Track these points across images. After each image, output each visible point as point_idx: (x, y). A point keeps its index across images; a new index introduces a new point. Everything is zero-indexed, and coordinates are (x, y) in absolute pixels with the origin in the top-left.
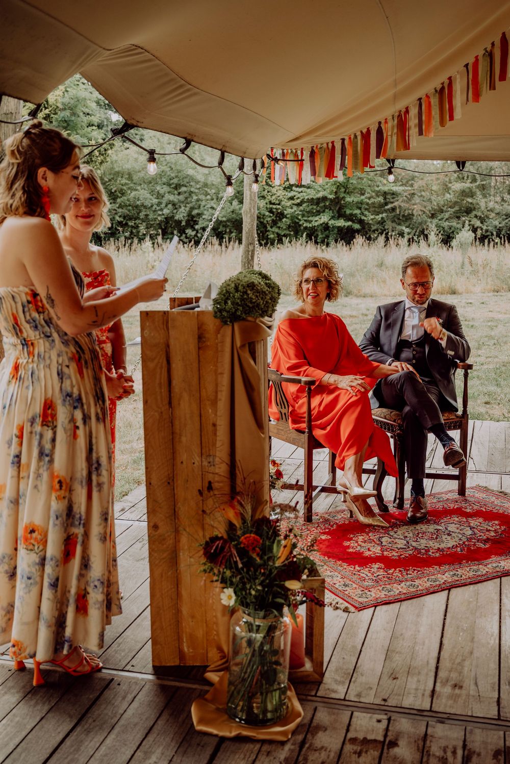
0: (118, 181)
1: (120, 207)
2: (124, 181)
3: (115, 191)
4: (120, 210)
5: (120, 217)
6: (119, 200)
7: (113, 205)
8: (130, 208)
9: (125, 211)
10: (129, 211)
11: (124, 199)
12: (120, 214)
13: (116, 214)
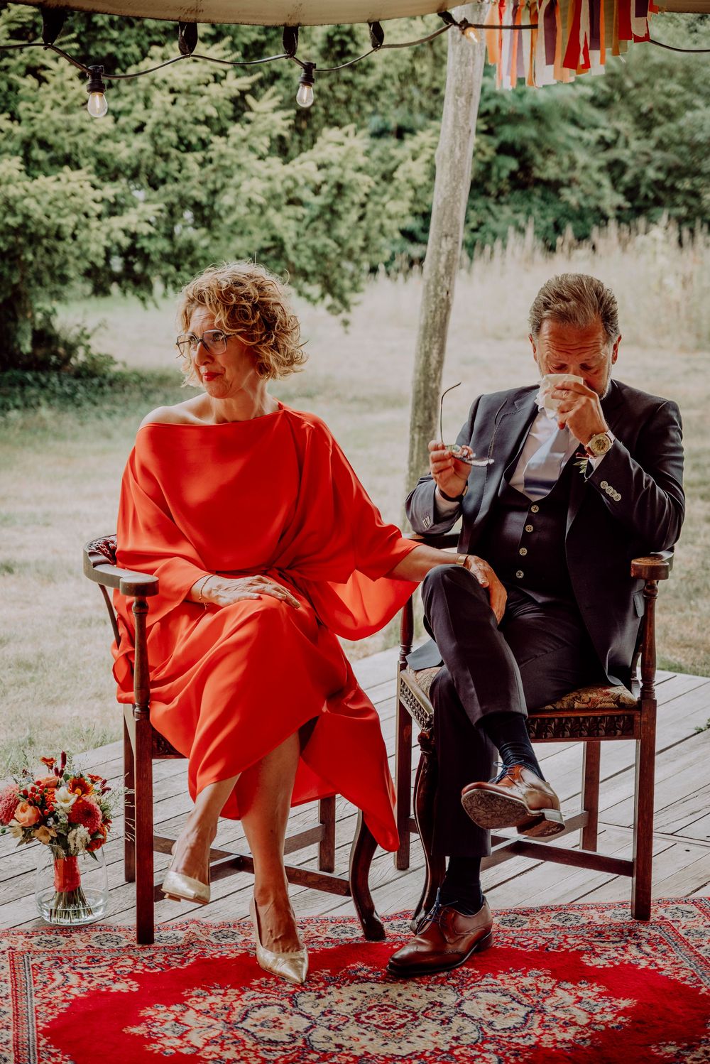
0: (657, 88)
1: (661, 146)
2: (673, 86)
3: (651, 110)
4: (658, 155)
5: (659, 169)
6: (657, 132)
7: (644, 142)
8: (684, 149)
9: (671, 157)
10: (681, 155)
11: (669, 129)
12: (658, 163)
13: (649, 162)
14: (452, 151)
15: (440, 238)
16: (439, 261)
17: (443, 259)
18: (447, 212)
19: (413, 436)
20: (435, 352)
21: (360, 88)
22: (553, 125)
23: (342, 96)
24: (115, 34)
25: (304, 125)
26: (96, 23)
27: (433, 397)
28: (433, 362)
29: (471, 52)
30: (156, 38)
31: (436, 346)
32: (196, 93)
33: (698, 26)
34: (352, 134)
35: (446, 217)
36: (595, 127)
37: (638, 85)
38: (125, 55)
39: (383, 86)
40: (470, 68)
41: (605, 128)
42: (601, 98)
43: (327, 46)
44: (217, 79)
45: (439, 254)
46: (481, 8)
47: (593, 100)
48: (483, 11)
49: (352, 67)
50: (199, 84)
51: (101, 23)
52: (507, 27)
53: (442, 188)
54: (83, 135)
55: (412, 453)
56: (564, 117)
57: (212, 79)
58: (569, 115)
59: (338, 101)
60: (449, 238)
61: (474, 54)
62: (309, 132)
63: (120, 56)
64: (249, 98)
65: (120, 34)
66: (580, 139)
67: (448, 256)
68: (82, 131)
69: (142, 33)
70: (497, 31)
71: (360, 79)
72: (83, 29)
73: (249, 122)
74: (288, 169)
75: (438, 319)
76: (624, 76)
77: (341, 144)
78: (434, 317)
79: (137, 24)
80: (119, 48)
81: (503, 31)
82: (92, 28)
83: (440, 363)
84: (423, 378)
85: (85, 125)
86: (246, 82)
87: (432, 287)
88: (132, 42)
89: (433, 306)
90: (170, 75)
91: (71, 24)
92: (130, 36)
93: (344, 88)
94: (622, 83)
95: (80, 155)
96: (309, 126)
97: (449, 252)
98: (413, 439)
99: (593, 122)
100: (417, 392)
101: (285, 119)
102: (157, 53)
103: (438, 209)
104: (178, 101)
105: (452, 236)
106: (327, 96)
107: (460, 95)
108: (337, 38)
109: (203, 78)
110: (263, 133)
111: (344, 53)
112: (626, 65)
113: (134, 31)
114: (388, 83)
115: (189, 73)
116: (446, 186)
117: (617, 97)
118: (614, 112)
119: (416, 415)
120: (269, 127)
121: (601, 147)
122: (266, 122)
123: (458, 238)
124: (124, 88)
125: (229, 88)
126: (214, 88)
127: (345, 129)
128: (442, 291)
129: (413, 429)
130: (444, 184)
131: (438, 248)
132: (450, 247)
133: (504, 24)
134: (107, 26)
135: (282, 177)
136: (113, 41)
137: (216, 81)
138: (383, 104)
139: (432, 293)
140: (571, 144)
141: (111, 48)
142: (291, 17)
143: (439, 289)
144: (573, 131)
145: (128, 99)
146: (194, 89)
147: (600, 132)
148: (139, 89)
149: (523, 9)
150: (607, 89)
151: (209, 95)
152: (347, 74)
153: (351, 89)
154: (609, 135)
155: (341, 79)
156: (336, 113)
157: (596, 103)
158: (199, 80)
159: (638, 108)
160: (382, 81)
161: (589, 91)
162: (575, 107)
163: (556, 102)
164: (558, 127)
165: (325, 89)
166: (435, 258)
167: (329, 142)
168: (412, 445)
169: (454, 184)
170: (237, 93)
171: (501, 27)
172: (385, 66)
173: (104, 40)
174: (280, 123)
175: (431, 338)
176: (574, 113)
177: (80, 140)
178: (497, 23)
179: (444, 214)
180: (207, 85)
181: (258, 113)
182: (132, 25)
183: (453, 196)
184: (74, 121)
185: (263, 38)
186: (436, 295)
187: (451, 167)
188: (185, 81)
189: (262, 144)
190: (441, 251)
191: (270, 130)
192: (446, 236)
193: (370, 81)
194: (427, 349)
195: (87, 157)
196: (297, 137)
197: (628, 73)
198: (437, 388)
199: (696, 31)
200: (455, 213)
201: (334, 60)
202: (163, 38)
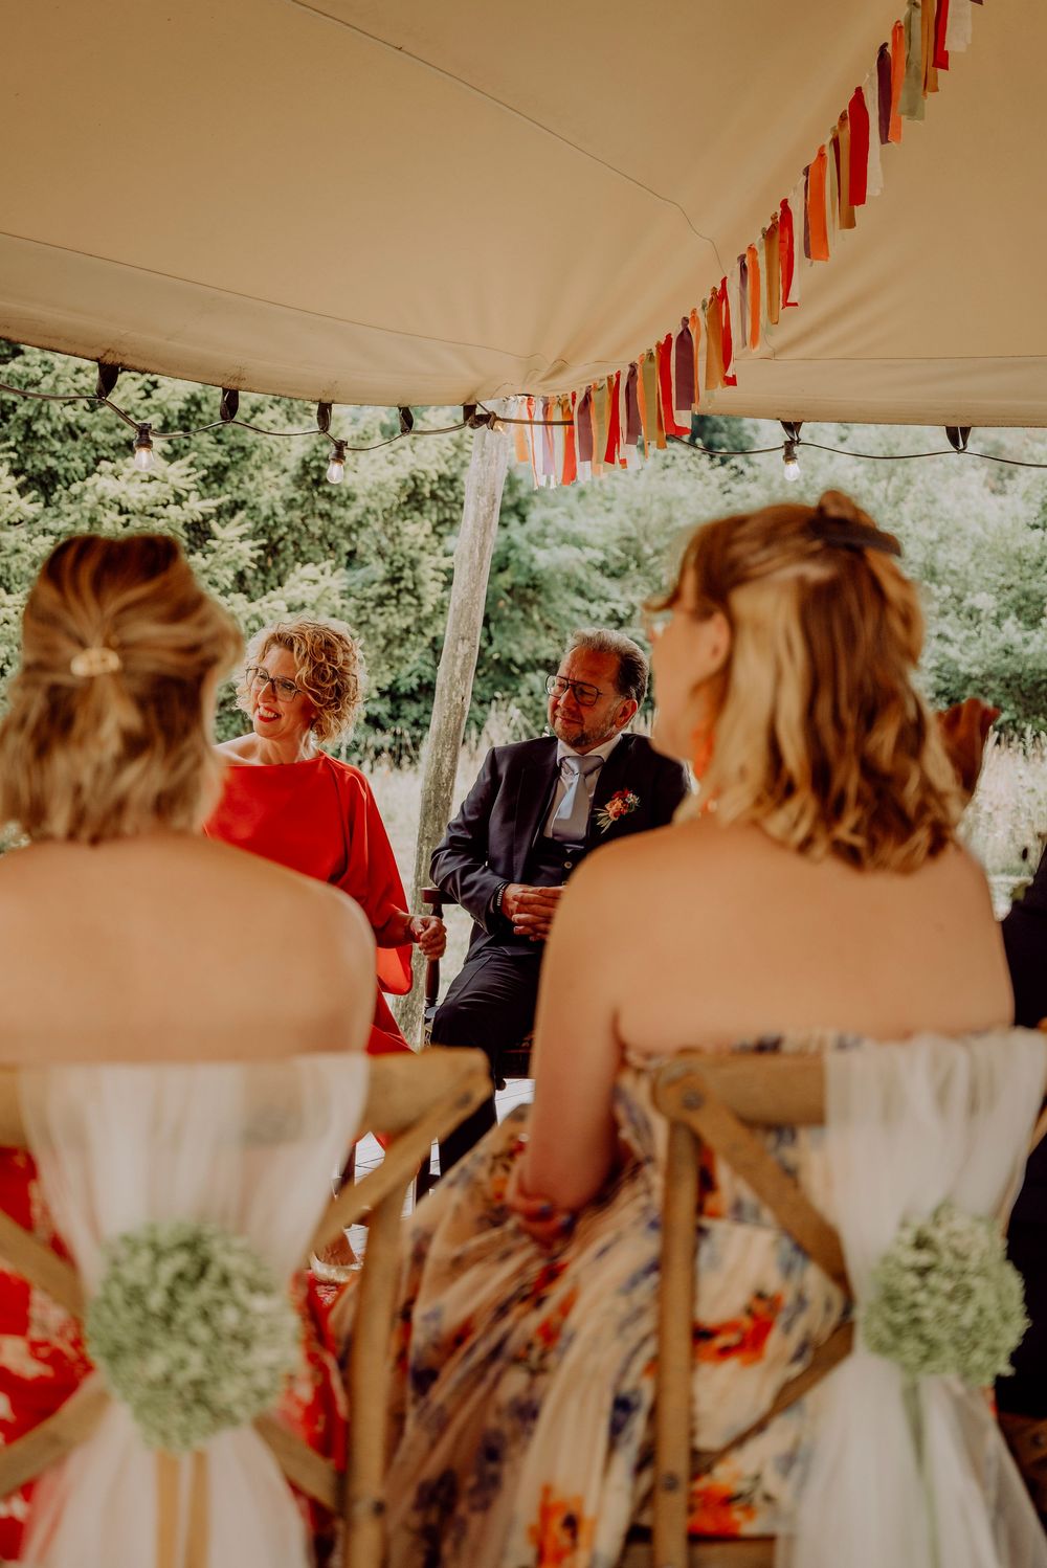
14: (471, 552)
15: (456, 641)
16: (454, 664)
17: (459, 662)
18: (465, 614)
19: (421, 848)
20: (447, 760)
21: (338, 523)
22: (554, 595)
23: (318, 532)
24: (57, 445)
25: (270, 562)
26: (35, 433)
27: (444, 808)
28: (445, 770)
29: (495, 451)
30: (104, 453)
31: (449, 753)
32: (152, 515)
33: (732, 485)
34: (328, 572)
35: (463, 620)
36: (606, 600)
37: (657, 553)
38: (67, 470)
39: (364, 522)
40: (493, 467)
41: (618, 602)
42: (614, 565)
43: (301, 472)
44: (179, 500)
45: (455, 657)
46: (506, 407)
47: (603, 567)
48: (508, 410)
49: (329, 497)
50: (157, 505)
51: (42, 432)
52: (538, 423)
53: (460, 589)
54: (17, 556)
55: (419, 866)
56: (568, 586)
57: (172, 500)
58: (575, 584)
59: (312, 536)
60: (466, 641)
61: (498, 453)
62: (274, 572)
63: (61, 472)
64: (213, 524)
65: (62, 447)
66: (588, 613)
67: (464, 659)
68: (17, 551)
69: (88, 446)
70: (527, 427)
71: (338, 512)
72: (20, 438)
73: (213, 551)
74: (255, 608)
75: (451, 725)
76: (642, 541)
77: (315, 582)
78: (448, 723)
79: (82, 436)
80: (61, 463)
81: (534, 426)
82: (30, 435)
83: (453, 772)
84: (433, 787)
85: (22, 546)
86: (210, 505)
87: (446, 692)
88: (76, 456)
89: (447, 712)
90: (124, 493)
91: (7, 431)
92: (74, 450)
93: (319, 522)
94: (639, 549)
95: (13, 580)
96: (275, 564)
97: (465, 655)
98: (421, 851)
99: (604, 593)
100: (426, 802)
101: (252, 549)
102: (107, 468)
103: (455, 610)
104: (131, 523)
105: (469, 639)
106: (299, 530)
107: (482, 495)
108: (314, 464)
109: (162, 499)
110: (228, 564)
111: (318, 482)
112: (646, 527)
113: (79, 445)
114: (371, 518)
115: (145, 492)
116: (464, 588)
117: (633, 566)
118: (629, 583)
119: (425, 826)
120: (235, 558)
121: (614, 624)
122: (230, 552)
123: (475, 641)
124: (66, 507)
125: (191, 511)
126: (173, 510)
127: (321, 566)
128: (456, 696)
129: (420, 841)
130: (463, 584)
131: (454, 650)
132: (467, 650)
133: (535, 419)
134: (49, 436)
135: (247, 616)
136: (53, 454)
137: (177, 503)
138: (363, 543)
139: (447, 698)
140: (575, 617)
141: (52, 462)
142: (326, 393)
143: (454, 693)
144: (579, 603)
145: (72, 519)
146: (149, 510)
147: (612, 605)
148: (85, 508)
149: (554, 407)
150: (618, 553)
151: (168, 518)
152: (323, 505)
153: (326, 523)
154: (623, 610)
155: (317, 511)
156: (309, 551)
157: (607, 572)
158: (157, 500)
159: (658, 580)
160: (364, 515)
161: (600, 557)
162: (582, 574)
163: (559, 568)
164: (561, 597)
165: (298, 521)
166: (451, 661)
167: (302, 580)
168: (420, 858)
169: (473, 585)
170: (200, 518)
171: (531, 422)
172: (368, 500)
173: (42, 452)
174: (247, 552)
175: (444, 744)
176: (581, 582)
177: (14, 562)
178: (527, 418)
179: (462, 616)
180: (165, 506)
181: (223, 541)
182: (75, 437)
183: (472, 597)
184: (8, 540)
185: (228, 460)
186: (451, 700)
187: (470, 568)
188: (140, 501)
189: (226, 576)
190: (457, 654)
191: (236, 562)
192: (463, 639)
193: (350, 515)
194: (439, 756)
195: (19, 584)
196: (261, 576)
197: (646, 538)
198: (448, 798)
199: (729, 491)
200: (473, 616)
201: (309, 489)
202: (112, 454)
